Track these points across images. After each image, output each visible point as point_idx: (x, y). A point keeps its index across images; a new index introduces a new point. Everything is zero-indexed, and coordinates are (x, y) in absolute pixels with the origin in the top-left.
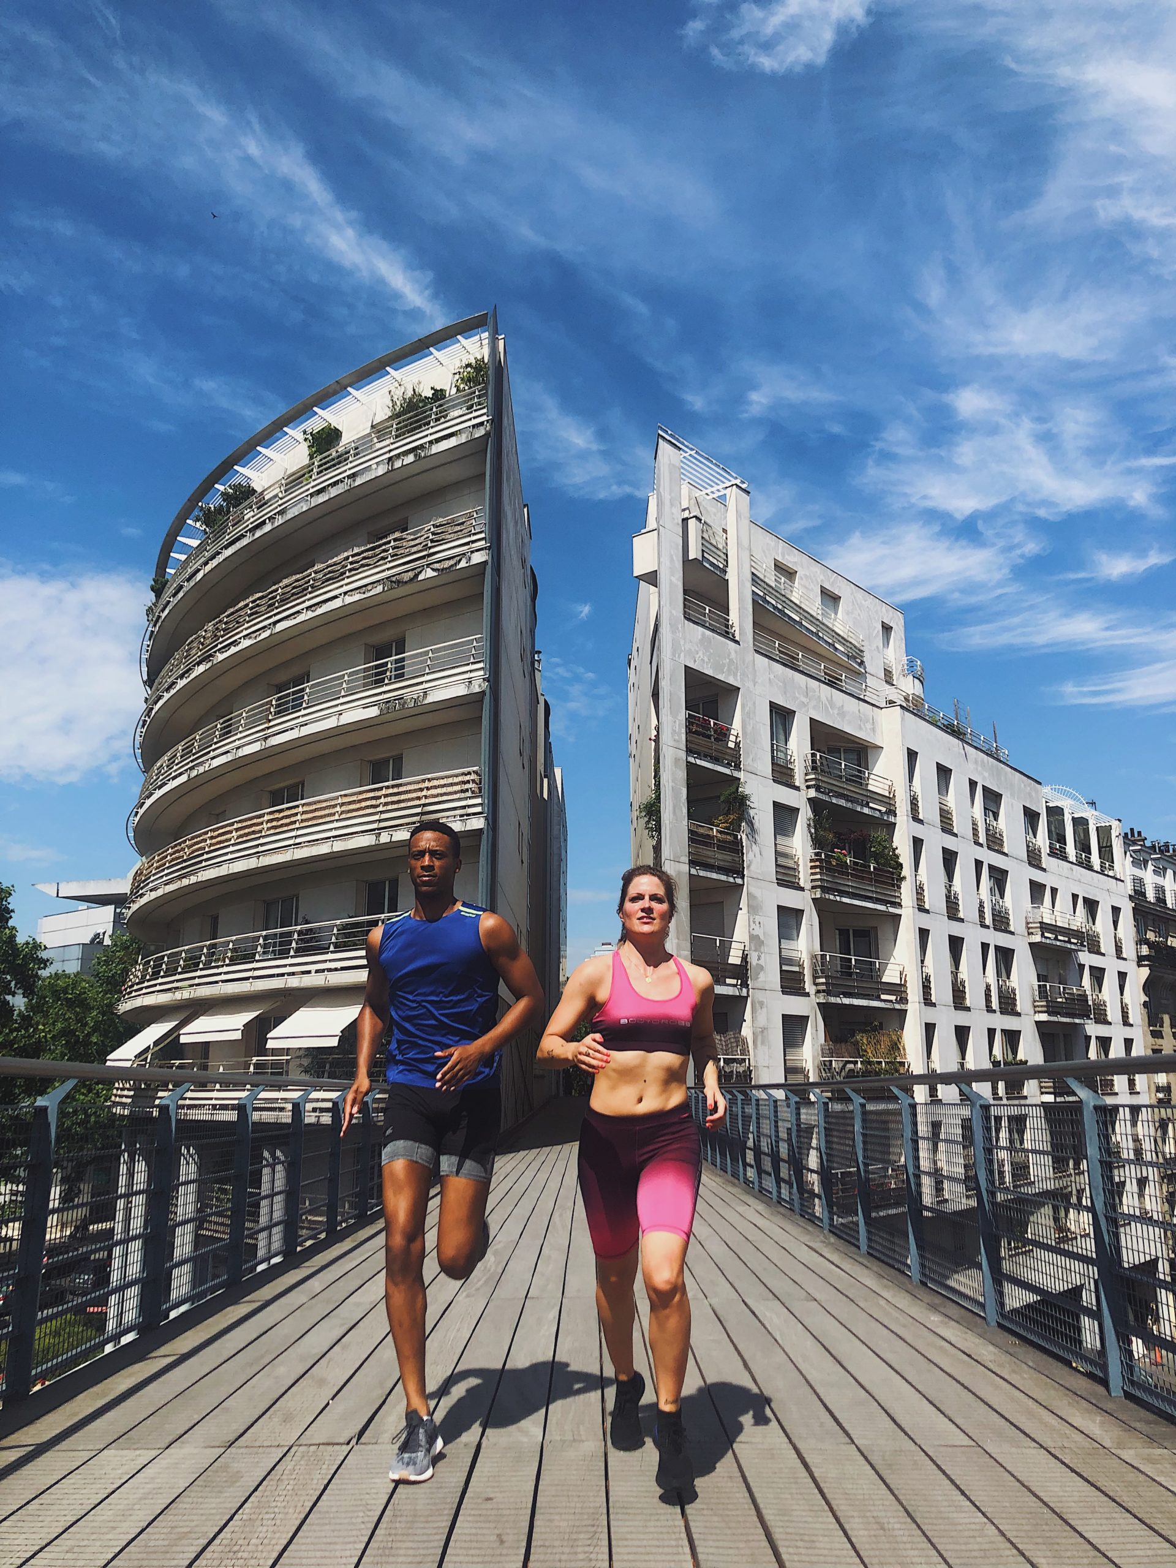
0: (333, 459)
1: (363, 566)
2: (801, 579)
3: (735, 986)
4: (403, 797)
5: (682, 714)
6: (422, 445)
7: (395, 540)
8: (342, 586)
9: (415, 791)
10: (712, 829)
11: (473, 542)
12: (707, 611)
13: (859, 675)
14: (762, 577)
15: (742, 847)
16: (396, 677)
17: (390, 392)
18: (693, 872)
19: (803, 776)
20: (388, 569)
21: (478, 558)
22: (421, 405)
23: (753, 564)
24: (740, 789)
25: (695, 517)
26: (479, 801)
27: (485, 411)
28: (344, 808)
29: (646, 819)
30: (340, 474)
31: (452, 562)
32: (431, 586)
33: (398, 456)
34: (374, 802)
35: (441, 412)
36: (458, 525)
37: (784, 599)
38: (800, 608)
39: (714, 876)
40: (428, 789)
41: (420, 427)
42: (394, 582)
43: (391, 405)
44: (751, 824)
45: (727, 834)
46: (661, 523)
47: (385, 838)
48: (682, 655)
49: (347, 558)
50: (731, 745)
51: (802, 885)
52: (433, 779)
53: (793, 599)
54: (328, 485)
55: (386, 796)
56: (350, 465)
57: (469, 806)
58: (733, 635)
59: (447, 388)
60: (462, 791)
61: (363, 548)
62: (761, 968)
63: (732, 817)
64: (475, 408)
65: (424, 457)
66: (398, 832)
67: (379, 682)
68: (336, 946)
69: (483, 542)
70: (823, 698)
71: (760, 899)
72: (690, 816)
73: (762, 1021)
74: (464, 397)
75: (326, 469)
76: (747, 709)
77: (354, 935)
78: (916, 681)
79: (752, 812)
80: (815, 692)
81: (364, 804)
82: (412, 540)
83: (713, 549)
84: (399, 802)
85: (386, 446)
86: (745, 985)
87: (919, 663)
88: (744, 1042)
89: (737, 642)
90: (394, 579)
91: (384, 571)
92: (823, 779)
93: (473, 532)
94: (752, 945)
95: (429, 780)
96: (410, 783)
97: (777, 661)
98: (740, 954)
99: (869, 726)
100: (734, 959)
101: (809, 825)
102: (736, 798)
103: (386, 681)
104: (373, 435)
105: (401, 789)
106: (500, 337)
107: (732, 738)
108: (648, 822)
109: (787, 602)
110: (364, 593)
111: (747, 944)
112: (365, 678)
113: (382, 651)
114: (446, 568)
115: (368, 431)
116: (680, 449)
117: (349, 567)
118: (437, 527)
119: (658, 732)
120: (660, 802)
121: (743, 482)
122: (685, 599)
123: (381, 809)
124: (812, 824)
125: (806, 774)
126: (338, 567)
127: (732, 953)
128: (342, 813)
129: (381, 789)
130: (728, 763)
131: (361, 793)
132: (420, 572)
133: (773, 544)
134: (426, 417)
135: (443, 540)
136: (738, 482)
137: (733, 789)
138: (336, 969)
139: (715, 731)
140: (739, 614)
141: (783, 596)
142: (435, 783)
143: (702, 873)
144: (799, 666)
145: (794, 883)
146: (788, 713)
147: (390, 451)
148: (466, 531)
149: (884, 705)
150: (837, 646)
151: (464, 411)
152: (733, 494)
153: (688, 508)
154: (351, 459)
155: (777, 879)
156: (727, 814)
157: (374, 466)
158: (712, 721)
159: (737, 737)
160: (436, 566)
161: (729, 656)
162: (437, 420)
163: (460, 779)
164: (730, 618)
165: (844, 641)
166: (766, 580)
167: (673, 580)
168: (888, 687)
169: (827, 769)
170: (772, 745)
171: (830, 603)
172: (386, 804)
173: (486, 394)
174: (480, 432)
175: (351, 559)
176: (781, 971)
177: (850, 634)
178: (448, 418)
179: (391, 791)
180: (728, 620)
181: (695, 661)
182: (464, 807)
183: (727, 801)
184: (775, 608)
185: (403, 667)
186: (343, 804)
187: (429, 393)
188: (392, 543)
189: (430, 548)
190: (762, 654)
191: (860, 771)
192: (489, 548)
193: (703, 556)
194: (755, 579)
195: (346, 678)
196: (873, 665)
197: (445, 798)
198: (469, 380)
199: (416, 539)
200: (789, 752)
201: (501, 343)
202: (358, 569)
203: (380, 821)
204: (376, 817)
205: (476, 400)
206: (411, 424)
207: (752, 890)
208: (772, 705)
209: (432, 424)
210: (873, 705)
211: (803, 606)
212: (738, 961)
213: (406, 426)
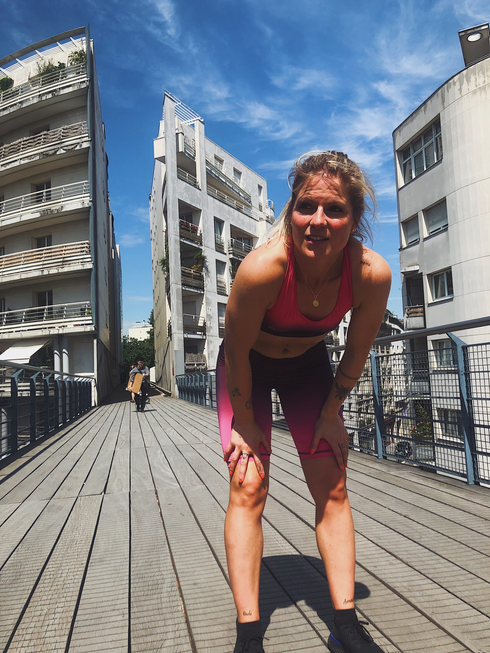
0: (10, 94)
1: (29, 146)
2: (225, 163)
3: (201, 335)
4: (53, 254)
5: (178, 221)
6: (55, 89)
7: (44, 135)
8: (19, 156)
9: (59, 251)
10: (191, 271)
11: (83, 137)
12: (187, 175)
13: (249, 207)
14: (210, 162)
15: (203, 278)
16: (47, 199)
17: (37, 63)
18: (184, 288)
19: (227, 248)
20: (42, 148)
21: (85, 145)
22: (53, 70)
23: (206, 156)
24: (202, 254)
25: (182, 133)
26: (89, 256)
27: (86, 75)
28: (25, 259)
29: (162, 266)
30: (14, 101)
31: (73, 146)
32: (63, 158)
33: (43, 94)
34: (39, 256)
35: (63, 74)
36: (75, 129)
37: (219, 172)
38: (226, 176)
39: (192, 290)
40: (65, 250)
41: (53, 81)
42: (45, 155)
43: (38, 69)
44: (207, 269)
45: (197, 273)
46: (167, 134)
47: (46, 272)
48: (177, 194)
49: (20, 142)
50: (198, 235)
51: (227, 294)
52: (67, 246)
53: (222, 172)
54: (8, 106)
55: (45, 253)
56: (19, 97)
57: (85, 258)
58: (198, 186)
59: (66, 63)
60: (81, 252)
61: (28, 138)
62: (211, 327)
63: (199, 265)
64: (81, 74)
65: (57, 96)
66: (52, 270)
67: (39, 201)
68: (25, 320)
69: (88, 138)
70: (235, 216)
71: (211, 300)
72: (182, 265)
73: (211, 348)
74: (75, 68)
75: (7, 98)
76: (205, 219)
77: (32, 315)
78: (272, 210)
79: (207, 264)
80: (232, 213)
81: (35, 257)
82: (53, 135)
83: (189, 147)
84: (51, 256)
85: (37, 90)
86: (205, 334)
87: (273, 203)
88: (204, 357)
89: (200, 190)
90: (45, 153)
91: (40, 149)
92: (236, 250)
93: (82, 133)
94: (208, 318)
95: (65, 246)
96: (56, 248)
97: (217, 199)
98: (203, 322)
99: (254, 228)
100: (201, 324)
101: (230, 270)
102: (200, 257)
103: (43, 201)
104: (30, 84)
105: (52, 250)
106: (91, 40)
107: (199, 232)
108: (163, 267)
109: (220, 173)
110: (30, 159)
111: (206, 318)
112: (32, 199)
113: (39, 187)
114: (70, 149)
115: (27, 81)
116: (174, 101)
117: (22, 146)
118: (65, 129)
119: (167, 228)
120: (168, 259)
121: (201, 119)
122: (178, 169)
123: (43, 259)
124: (231, 269)
125: (229, 248)
126: (16, 146)
127: (200, 321)
128: (25, 261)
129: (43, 250)
130: (197, 243)
131: (32, 252)
132: (58, 151)
133: (214, 147)
134: (56, 77)
135: (68, 136)
136: (199, 118)
137: (199, 254)
138: (25, 331)
139: (192, 228)
140: (201, 177)
141: (219, 170)
142: (69, 248)
143: (187, 289)
144: (226, 201)
145: (224, 293)
146: (221, 222)
147: (40, 91)
148: (79, 132)
149: (259, 220)
150: (241, 194)
151: (75, 75)
152: (197, 124)
153: (178, 129)
154: (20, 94)
155: (217, 291)
156: (197, 264)
157: (31, 99)
158: (190, 224)
159: (201, 231)
160: (65, 148)
161: (197, 195)
162: (62, 78)
163: (80, 246)
164: (197, 179)
165: (243, 192)
166: (212, 163)
167: (172, 160)
168: (261, 212)
169: (237, 246)
170: (215, 235)
171: (237, 175)
172: (45, 257)
173: (86, 67)
174: (84, 86)
175: (22, 143)
176: (219, 329)
177: (246, 189)
178: (67, 78)
179: (48, 251)
180: (196, 180)
181: (183, 197)
182: (83, 259)
183: (197, 259)
184: (215, 176)
185: (50, 195)
186: (25, 257)
187: (57, 65)
188: (43, 136)
189: (62, 139)
190: (210, 195)
191: (250, 247)
192: (91, 141)
193: (185, 150)
194: (207, 163)
195: (23, 199)
196: (255, 203)
197: (73, 255)
198: (77, 60)
199: (55, 135)
200: (222, 239)
201: (92, 43)
202: (26, 148)
203: (43, 265)
204: (41, 263)
205: (81, 70)
206: (49, 79)
207: (207, 296)
208: (215, 218)
209: (60, 80)
210: (255, 219)
211: (227, 175)
212: (202, 325)
213: (46, 80)
